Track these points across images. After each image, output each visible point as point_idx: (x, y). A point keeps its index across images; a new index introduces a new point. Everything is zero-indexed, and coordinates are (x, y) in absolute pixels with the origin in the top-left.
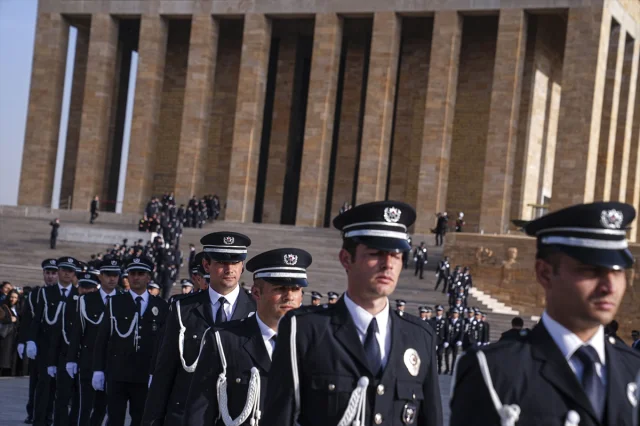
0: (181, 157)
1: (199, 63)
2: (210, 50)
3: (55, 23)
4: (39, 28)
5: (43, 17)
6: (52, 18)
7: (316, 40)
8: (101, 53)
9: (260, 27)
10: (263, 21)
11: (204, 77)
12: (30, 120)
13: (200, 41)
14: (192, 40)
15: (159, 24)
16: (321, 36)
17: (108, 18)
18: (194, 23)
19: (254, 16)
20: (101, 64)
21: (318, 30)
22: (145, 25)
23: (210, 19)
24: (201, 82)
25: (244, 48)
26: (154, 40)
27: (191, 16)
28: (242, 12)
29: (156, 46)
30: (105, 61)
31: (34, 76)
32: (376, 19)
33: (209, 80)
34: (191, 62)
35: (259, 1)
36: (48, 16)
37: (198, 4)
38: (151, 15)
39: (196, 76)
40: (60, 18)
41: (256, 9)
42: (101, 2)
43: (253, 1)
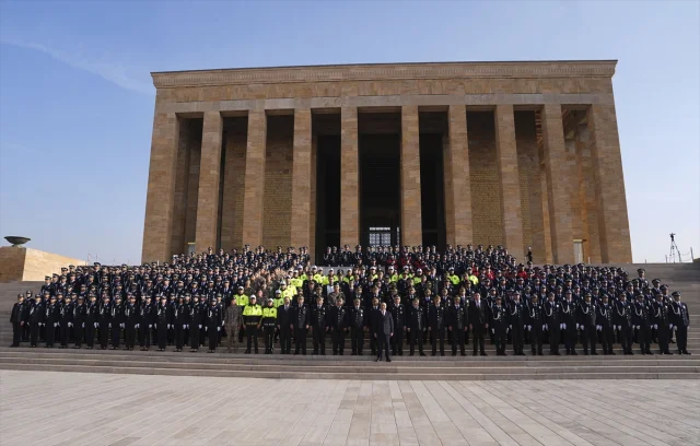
0: (294, 218)
1: (302, 145)
3: (171, 120)
4: (156, 125)
5: (160, 116)
6: (168, 116)
7: (404, 125)
8: (213, 141)
10: (355, 112)
11: (309, 154)
12: (150, 196)
13: (304, 128)
14: (296, 128)
15: (264, 117)
16: (408, 122)
17: (218, 114)
18: (296, 115)
19: (348, 109)
21: (404, 118)
22: (251, 118)
23: (308, 112)
24: (305, 159)
25: (343, 131)
27: (293, 110)
28: (339, 106)
31: (152, 161)
32: (451, 109)
33: (312, 157)
34: (295, 143)
35: (351, 98)
36: (165, 115)
37: (299, 101)
38: (257, 110)
39: (301, 154)
40: (174, 116)
41: (350, 104)
42: (211, 102)
43: (347, 98)
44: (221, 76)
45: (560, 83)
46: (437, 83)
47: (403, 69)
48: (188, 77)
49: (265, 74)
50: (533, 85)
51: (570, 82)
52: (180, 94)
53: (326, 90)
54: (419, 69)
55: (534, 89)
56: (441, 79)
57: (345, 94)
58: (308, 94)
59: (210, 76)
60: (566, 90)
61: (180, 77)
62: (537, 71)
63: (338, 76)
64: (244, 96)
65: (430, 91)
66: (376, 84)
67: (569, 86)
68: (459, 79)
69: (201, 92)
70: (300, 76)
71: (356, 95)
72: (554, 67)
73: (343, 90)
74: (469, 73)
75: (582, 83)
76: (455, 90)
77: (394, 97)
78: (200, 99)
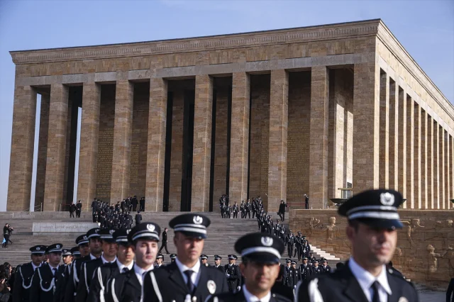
0: (113, 172)
1: (122, 111)
2: (129, 103)
3: (27, 92)
4: (16, 96)
5: (19, 89)
6: (25, 89)
7: (196, 92)
8: (58, 109)
9: (160, 87)
10: (162, 82)
11: (126, 120)
12: (12, 155)
13: (122, 97)
14: (117, 98)
15: (95, 89)
16: (199, 89)
17: (61, 86)
18: (117, 86)
19: (156, 80)
20: (58, 116)
21: (197, 86)
22: (85, 89)
23: (128, 83)
24: (124, 124)
25: (151, 100)
26: (92, 98)
27: (115, 82)
28: (149, 77)
29: (94, 102)
30: (61, 114)
31: (14, 127)
32: (234, 77)
33: (129, 122)
34: (117, 111)
35: (158, 70)
36: (22, 88)
37: (119, 74)
38: (89, 83)
39: (120, 119)
40: (30, 89)
41: (157, 75)
42: (56, 76)
43: (155, 70)
44: (62, 54)
45: (327, 45)
46: (225, 53)
47: (197, 42)
48: (37, 55)
49: (95, 52)
50: (303, 49)
51: (337, 43)
52: (33, 68)
53: (140, 64)
54: (209, 42)
55: (304, 52)
56: (228, 49)
57: (154, 66)
58: (126, 67)
59: (54, 54)
60: (332, 52)
61: (31, 55)
62: (306, 36)
63: (147, 51)
64: (80, 70)
65: (219, 59)
66: (177, 57)
67: (336, 47)
68: (242, 49)
69: (48, 67)
70: (120, 52)
71: (161, 67)
72: (321, 30)
73: (152, 63)
74: (249, 42)
75: (348, 43)
76: (238, 58)
77: (190, 68)
78: (48, 73)
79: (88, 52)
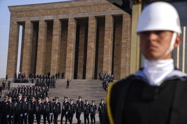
0: (52, 61)
1: (56, 33)
2: (59, 29)
3: (15, 25)
4: (11, 26)
6: (14, 23)
8: (28, 32)
9: (73, 22)
10: (74, 20)
12: (9, 53)
13: (56, 27)
14: (54, 27)
15: (44, 23)
16: (90, 23)
17: (30, 22)
18: (54, 22)
19: (71, 19)
20: (28, 35)
22: (40, 23)
23: (59, 20)
24: (57, 39)
25: (69, 28)
27: (53, 20)
28: (68, 18)
29: (44, 29)
31: (9, 40)
32: (106, 17)
33: (59, 38)
34: (54, 33)
35: (72, 14)
36: (13, 23)
37: (55, 16)
38: (42, 20)
39: (55, 37)
40: (16, 23)
41: (72, 17)
42: (27, 17)
43: (71, 14)
44: (30, 7)
46: (102, 6)
47: (89, 1)
48: (19, 8)
49: (44, 6)
52: (18, 14)
53: (64, 12)
54: (95, 1)
56: (103, 4)
58: (58, 13)
59: (26, 7)
61: (17, 8)
63: (67, 5)
64: (38, 15)
65: (99, 9)
66: (81, 8)
68: (110, 4)
69: (24, 13)
70: (55, 6)
71: (74, 13)
73: (70, 11)
76: (108, 8)
77: (87, 13)
78: (24, 16)
79: (41, 6)
